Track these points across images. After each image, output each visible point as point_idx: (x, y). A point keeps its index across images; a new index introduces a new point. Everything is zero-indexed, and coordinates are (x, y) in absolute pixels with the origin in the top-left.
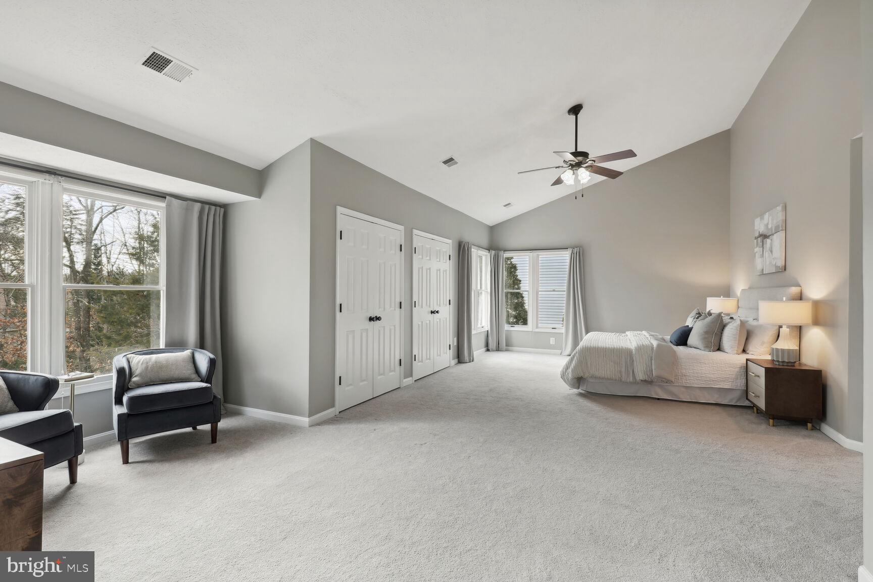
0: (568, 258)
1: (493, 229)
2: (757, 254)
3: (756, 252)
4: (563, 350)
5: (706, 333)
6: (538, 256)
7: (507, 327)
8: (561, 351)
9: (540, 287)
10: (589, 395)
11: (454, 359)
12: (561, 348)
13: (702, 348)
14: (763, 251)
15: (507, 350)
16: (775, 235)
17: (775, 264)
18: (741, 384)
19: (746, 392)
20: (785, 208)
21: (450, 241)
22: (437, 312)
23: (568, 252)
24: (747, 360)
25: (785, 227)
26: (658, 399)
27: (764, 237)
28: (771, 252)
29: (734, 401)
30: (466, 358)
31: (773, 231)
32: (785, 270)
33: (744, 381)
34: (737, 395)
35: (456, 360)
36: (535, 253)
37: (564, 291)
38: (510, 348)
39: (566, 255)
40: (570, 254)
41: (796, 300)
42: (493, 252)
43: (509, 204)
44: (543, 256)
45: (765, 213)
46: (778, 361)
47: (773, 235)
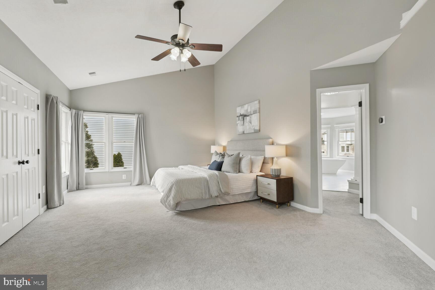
0: (135, 121)
1: (72, 93)
2: (238, 124)
3: (238, 123)
4: (132, 182)
5: (234, 163)
6: (112, 117)
7: (87, 170)
8: (130, 183)
9: (114, 140)
10: (182, 213)
11: (43, 206)
12: (131, 181)
13: (233, 172)
14: (244, 123)
15: (86, 188)
16: (253, 115)
17: (254, 128)
18: (254, 189)
19: (257, 192)
20: (259, 102)
21: (38, 91)
22: (27, 162)
23: (134, 117)
24: (257, 176)
25: (259, 111)
26: (219, 205)
27: (244, 116)
28: (251, 123)
29: (251, 198)
30: (57, 203)
31: (252, 113)
32: (260, 131)
33: (255, 187)
34: (252, 194)
35: (45, 207)
36: (110, 115)
37: (133, 143)
38: (89, 186)
39: (133, 119)
40: (137, 118)
41: (270, 145)
42: (74, 111)
43: (94, 73)
44: (116, 117)
45: (245, 104)
46: (273, 175)
47: (251, 115)
